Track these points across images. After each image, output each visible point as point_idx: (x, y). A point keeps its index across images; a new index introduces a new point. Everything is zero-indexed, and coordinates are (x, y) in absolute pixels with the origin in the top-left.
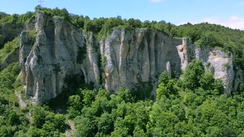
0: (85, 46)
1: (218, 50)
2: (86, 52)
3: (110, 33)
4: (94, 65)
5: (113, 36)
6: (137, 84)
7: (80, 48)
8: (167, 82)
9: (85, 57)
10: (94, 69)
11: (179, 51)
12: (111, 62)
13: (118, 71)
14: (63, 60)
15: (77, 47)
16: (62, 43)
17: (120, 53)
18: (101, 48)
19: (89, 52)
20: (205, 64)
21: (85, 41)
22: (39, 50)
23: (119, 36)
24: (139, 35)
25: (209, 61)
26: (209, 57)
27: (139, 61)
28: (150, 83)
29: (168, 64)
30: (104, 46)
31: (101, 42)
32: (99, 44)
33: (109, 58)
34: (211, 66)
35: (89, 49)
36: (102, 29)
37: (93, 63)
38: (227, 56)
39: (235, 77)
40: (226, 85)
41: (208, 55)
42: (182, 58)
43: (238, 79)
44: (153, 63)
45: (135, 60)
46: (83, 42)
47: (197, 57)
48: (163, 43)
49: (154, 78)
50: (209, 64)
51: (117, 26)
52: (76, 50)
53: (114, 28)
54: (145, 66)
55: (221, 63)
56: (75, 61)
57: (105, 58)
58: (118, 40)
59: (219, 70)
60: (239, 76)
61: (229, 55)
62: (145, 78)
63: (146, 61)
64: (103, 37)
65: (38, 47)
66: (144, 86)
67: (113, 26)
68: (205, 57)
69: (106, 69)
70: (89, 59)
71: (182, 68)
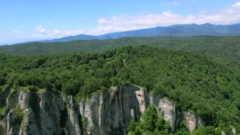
0: (66, 109)
1: (166, 99)
2: (68, 115)
3: (90, 97)
4: (77, 126)
5: (93, 100)
6: (110, 132)
7: (61, 112)
8: (135, 129)
9: (67, 119)
10: (76, 129)
11: (137, 95)
12: (92, 122)
13: (98, 128)
14: (50, 129)
15: (59, 112)
16: (47, 114)
17: (99, 113)
18: (81, 109)
19: (71, 115)
20: (157, 108)
21: (66, 104)
22: (29, 129)
23: (98, 99)
24: (112, 94)
25: (160, 106)
26: (160, 103)
27: (111, 113)
28: (120, 128)
29: (132, 111)
30: (84, 108)
31: (81, 104)
32: (78, 106)
33: (90, 119)
34: (162, 110)
35: (71, 112)
36: (80, 91)
37: (75, 125)
38: (171, 104)
39: (176, 118)
40: (172, 125)
41: (159, 102)
42: (140, 102)
43: (178, 119)
44: (121, 111)
45: (109, 113)
46: (64, 105)
47: (151, 102)
48: (127, 94)
49: (122, 123)
50: (160, 109)
51: (96, 91)
52: (58, 114)
53: (93, 94)
54: (116, 117)
55: (168, 110)
56: (59, 126)
57: (87, 119)
58: (97, 102)
59: (167, 114)
60: (179, 116)
61: (173, 104)
62: (116, 125)
63: (117, 112)
64: (83, 99)
65: (28, 127)
66: (116, 132)
67: (92, 92)
68: (156, 102)
69: (88, 129)
70: (71, 121)
71: (141, 110)
